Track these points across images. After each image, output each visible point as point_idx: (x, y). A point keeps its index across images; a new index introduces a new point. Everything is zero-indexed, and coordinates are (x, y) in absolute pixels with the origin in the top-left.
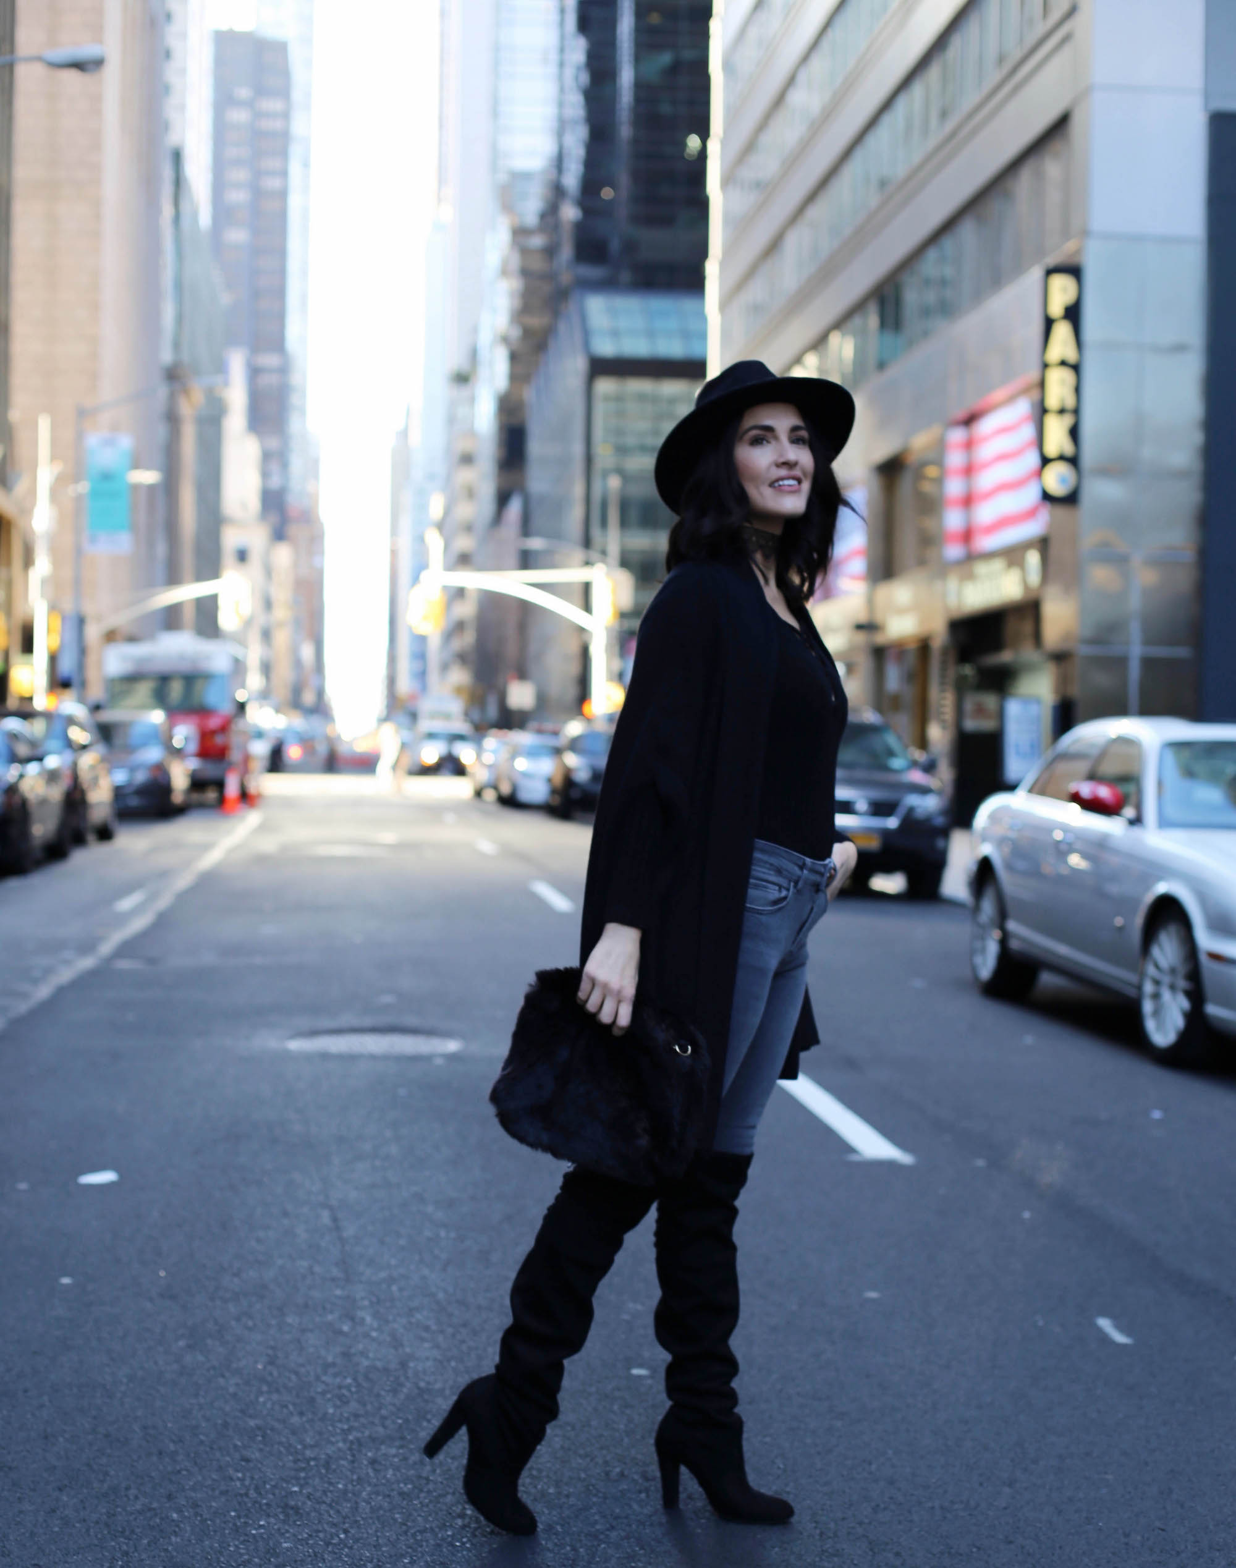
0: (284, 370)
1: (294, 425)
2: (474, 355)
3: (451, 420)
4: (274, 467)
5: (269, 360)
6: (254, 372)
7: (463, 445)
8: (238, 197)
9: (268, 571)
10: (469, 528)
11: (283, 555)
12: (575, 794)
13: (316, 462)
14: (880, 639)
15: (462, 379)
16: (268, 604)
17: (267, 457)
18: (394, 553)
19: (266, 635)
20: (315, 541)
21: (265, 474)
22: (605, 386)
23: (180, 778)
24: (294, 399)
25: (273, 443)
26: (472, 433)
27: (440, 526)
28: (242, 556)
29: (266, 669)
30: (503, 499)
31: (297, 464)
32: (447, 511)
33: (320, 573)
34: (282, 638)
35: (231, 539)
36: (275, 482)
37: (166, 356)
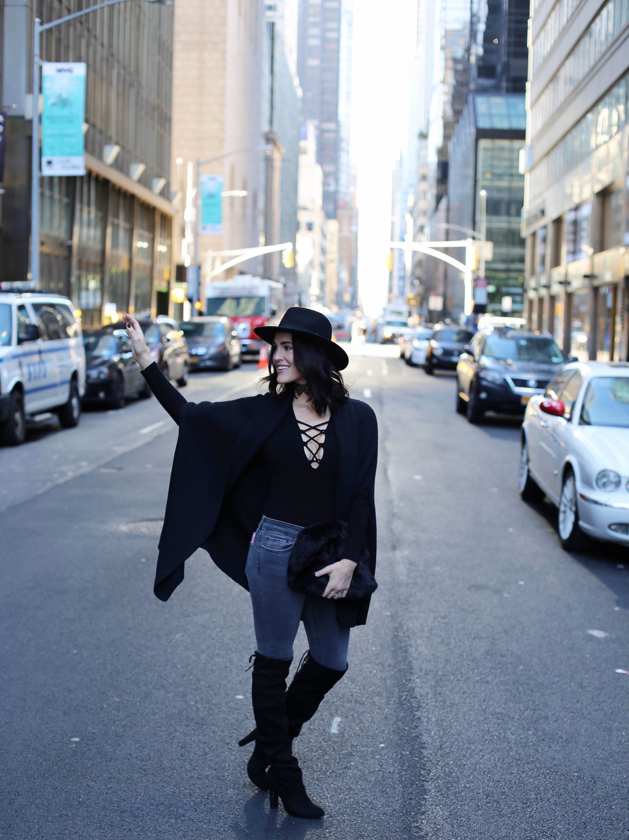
0: (337, 131)
1: (343, 158)
2: (428, 124)
3: (419, 157)
4: (332, 182)
5: (331, 126)
6: (321, 133)
7: (423, 171)
8: (314, 42)
9: (324, 235)
10: (425, 213)
11: (333, 226)
12: (435, 361)
13: (354, 177)
14: (596, 283)
15: (423, 136)
16: (323, 251)
17: (326, 175)
18: (393, 223)
19: (323, 267)
20: (353, 217)
21: (325, 184)
22: (484, 143)
23: (235, 349)
24: (343, 145)
25: (330, 168)
26: (426, 165)
27: (411, 212)
28: (310, 227)
29: (322, 285)
30: (439, 199)
31: (343, 178)
32: (415, 204)
33: (356, 234)
34: (332, 268)
35: (303, 218)
36: (332, 188)
37: (265, 128)
